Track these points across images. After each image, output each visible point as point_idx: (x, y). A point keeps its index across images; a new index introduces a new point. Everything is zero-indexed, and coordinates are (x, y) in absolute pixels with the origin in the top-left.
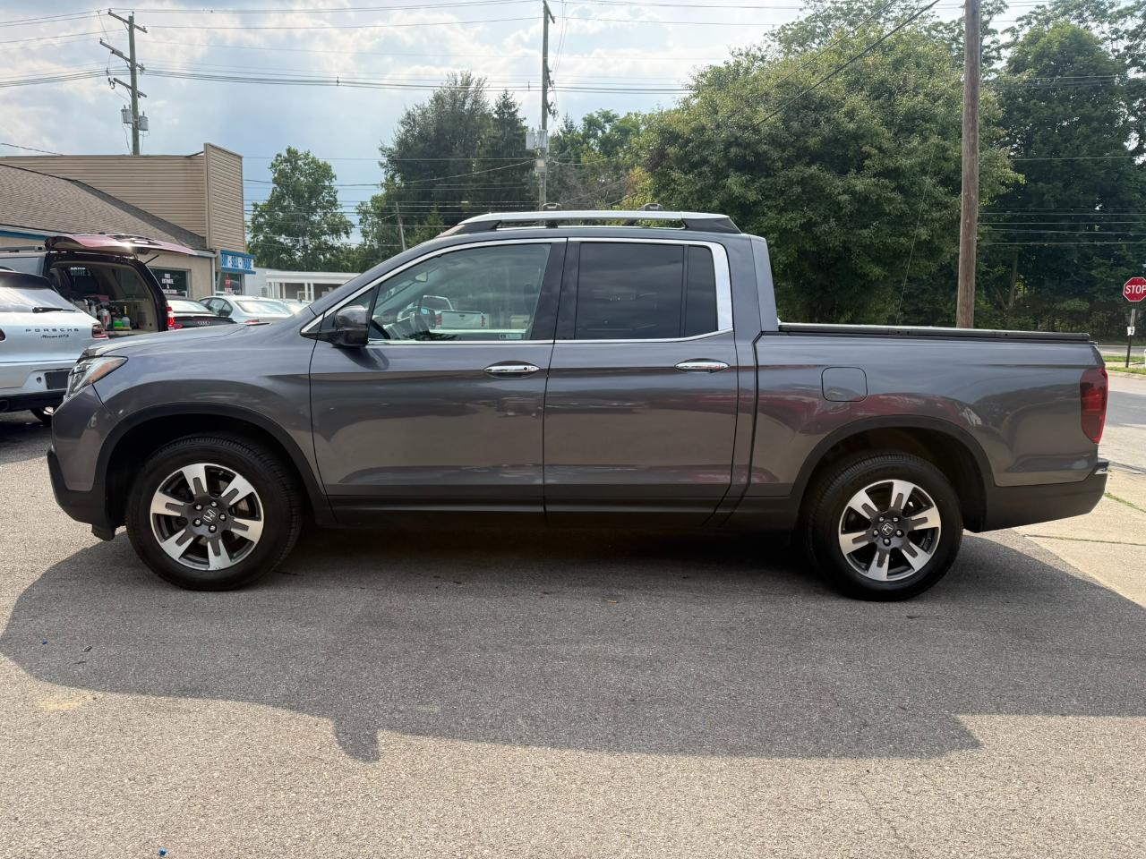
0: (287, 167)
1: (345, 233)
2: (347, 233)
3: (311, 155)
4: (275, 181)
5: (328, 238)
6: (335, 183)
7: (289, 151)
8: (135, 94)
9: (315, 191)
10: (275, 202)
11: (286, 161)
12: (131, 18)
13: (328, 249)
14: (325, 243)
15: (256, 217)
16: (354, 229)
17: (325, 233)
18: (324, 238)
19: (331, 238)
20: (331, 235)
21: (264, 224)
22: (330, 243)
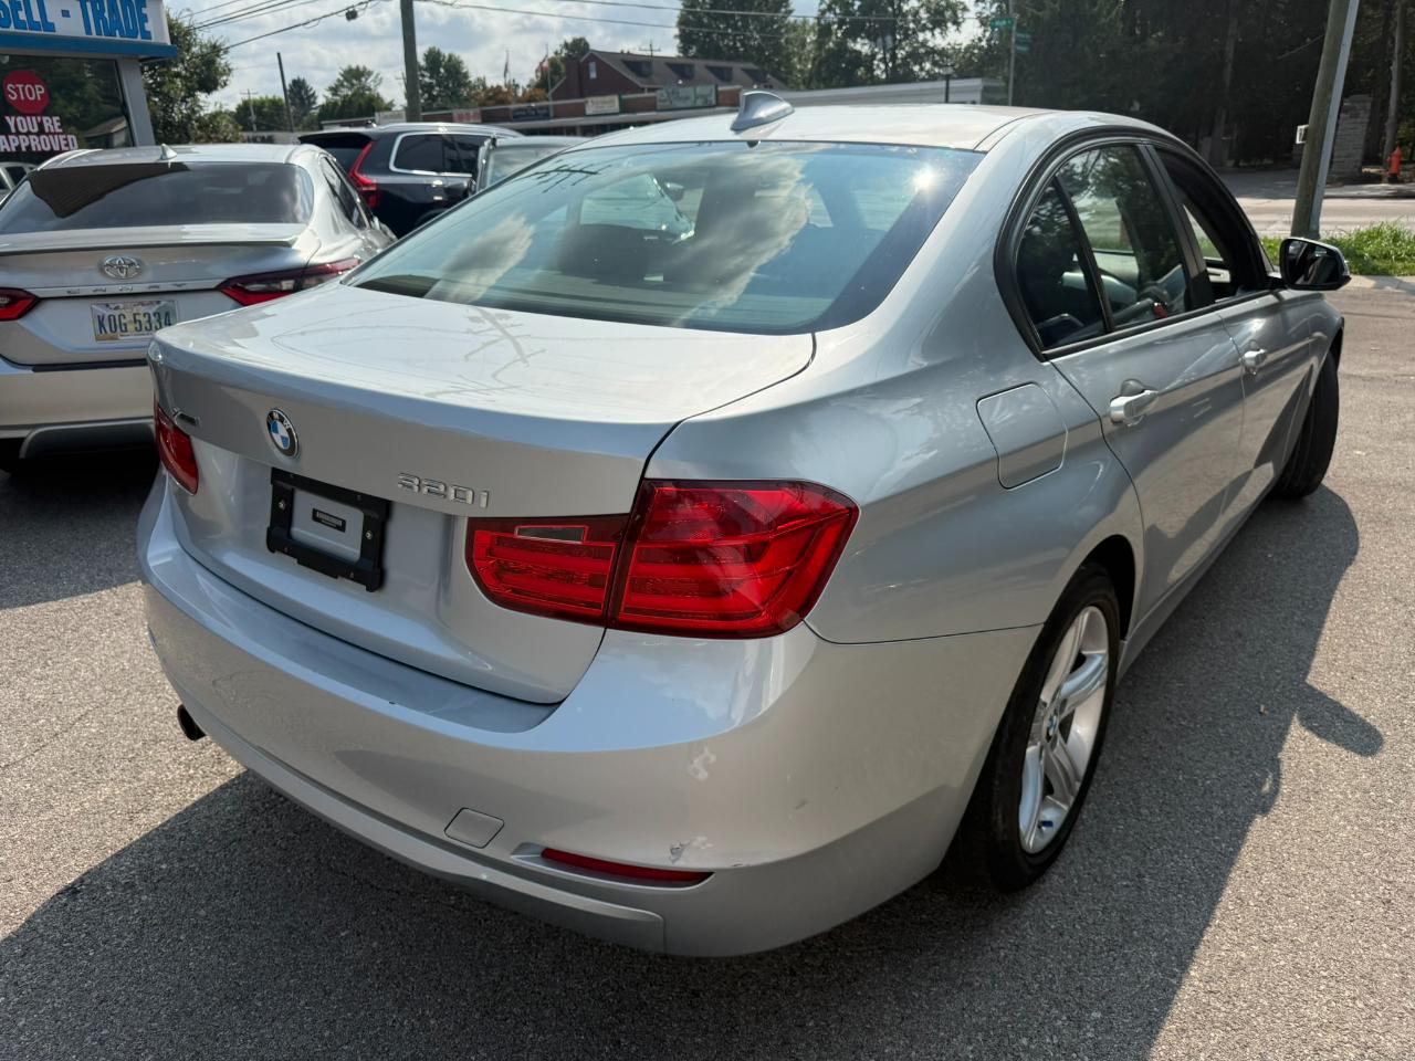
1: (954, 23)
2: (957, 23)
5: (928, 35)
14: (924, 44)
15: (823, 12)
16: (967, 15)
17: (924, 28)
18: (921, 37)
19: (933, 35)
20: (932, 30)
21: (834, 23)
22: (930, 44)
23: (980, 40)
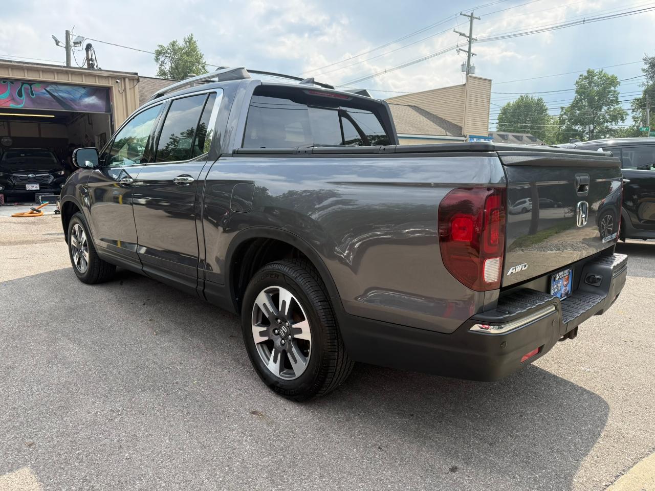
0: (584, 82)
1: (621, 120)
2: (623, 120)
3: (603, 72)
4: (577, 92)
5: (609, 124)
6: (618, 89)
7: (588, 72)
8: (470, 54)
9: (603, 94)
10: (575, 105)
11: (586, 78)
12: (472, 14)
13: (608, 131)
14: (607, 127)
15: (562, 115)
16: (628, 117)
17: (607, 121)
18: (606, 124)
19: (612, 124)
20: (611, 122)
21: (567, 119)
22: (610, 127)
23: (634, 127)
